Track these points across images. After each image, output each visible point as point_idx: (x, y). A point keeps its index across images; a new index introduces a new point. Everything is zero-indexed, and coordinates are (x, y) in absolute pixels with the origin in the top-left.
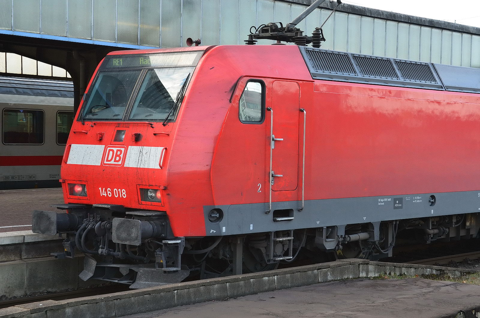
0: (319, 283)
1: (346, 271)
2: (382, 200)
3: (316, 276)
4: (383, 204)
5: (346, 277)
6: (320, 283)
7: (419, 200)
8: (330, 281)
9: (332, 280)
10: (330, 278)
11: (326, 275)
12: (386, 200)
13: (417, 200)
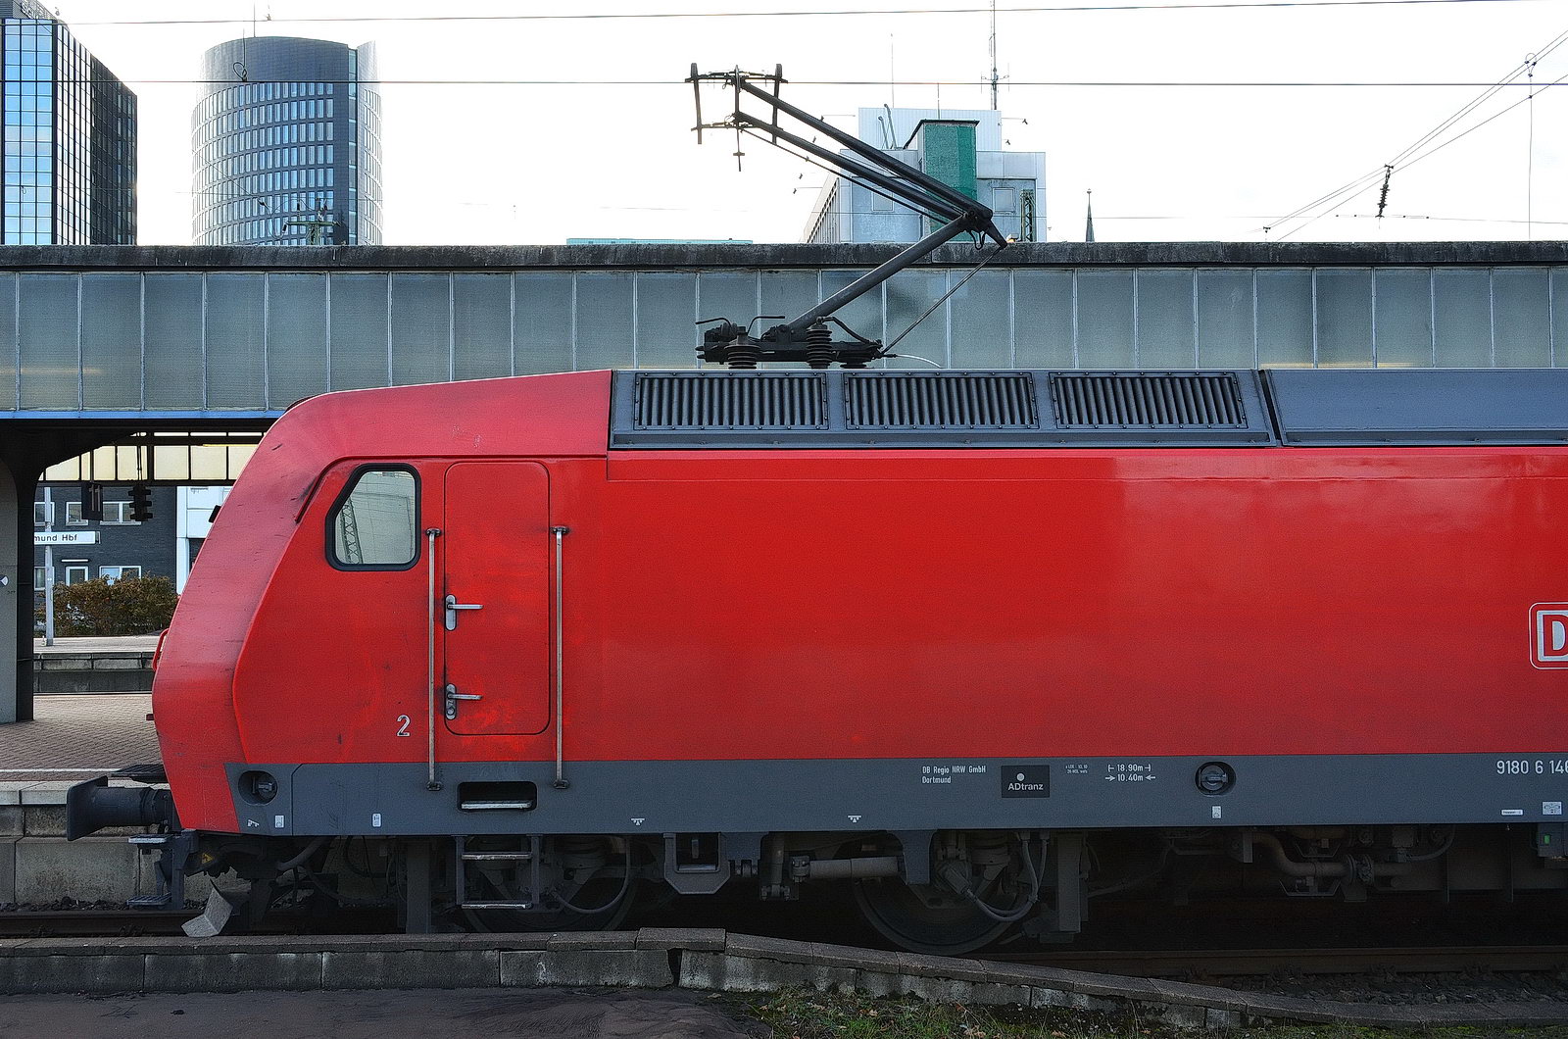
0: (500, 985)
1: (614, 965)
2: (945, 771)
3: (489, 968)
4: (949, 780)
5: (613, 980)
6: (505, 987)
7: (1145, 773)
8: (545, 985)
9: (553, 985)
10: (542, 976)
11: (530, 966)
12: (956, 769)
13: (1127, 773)
